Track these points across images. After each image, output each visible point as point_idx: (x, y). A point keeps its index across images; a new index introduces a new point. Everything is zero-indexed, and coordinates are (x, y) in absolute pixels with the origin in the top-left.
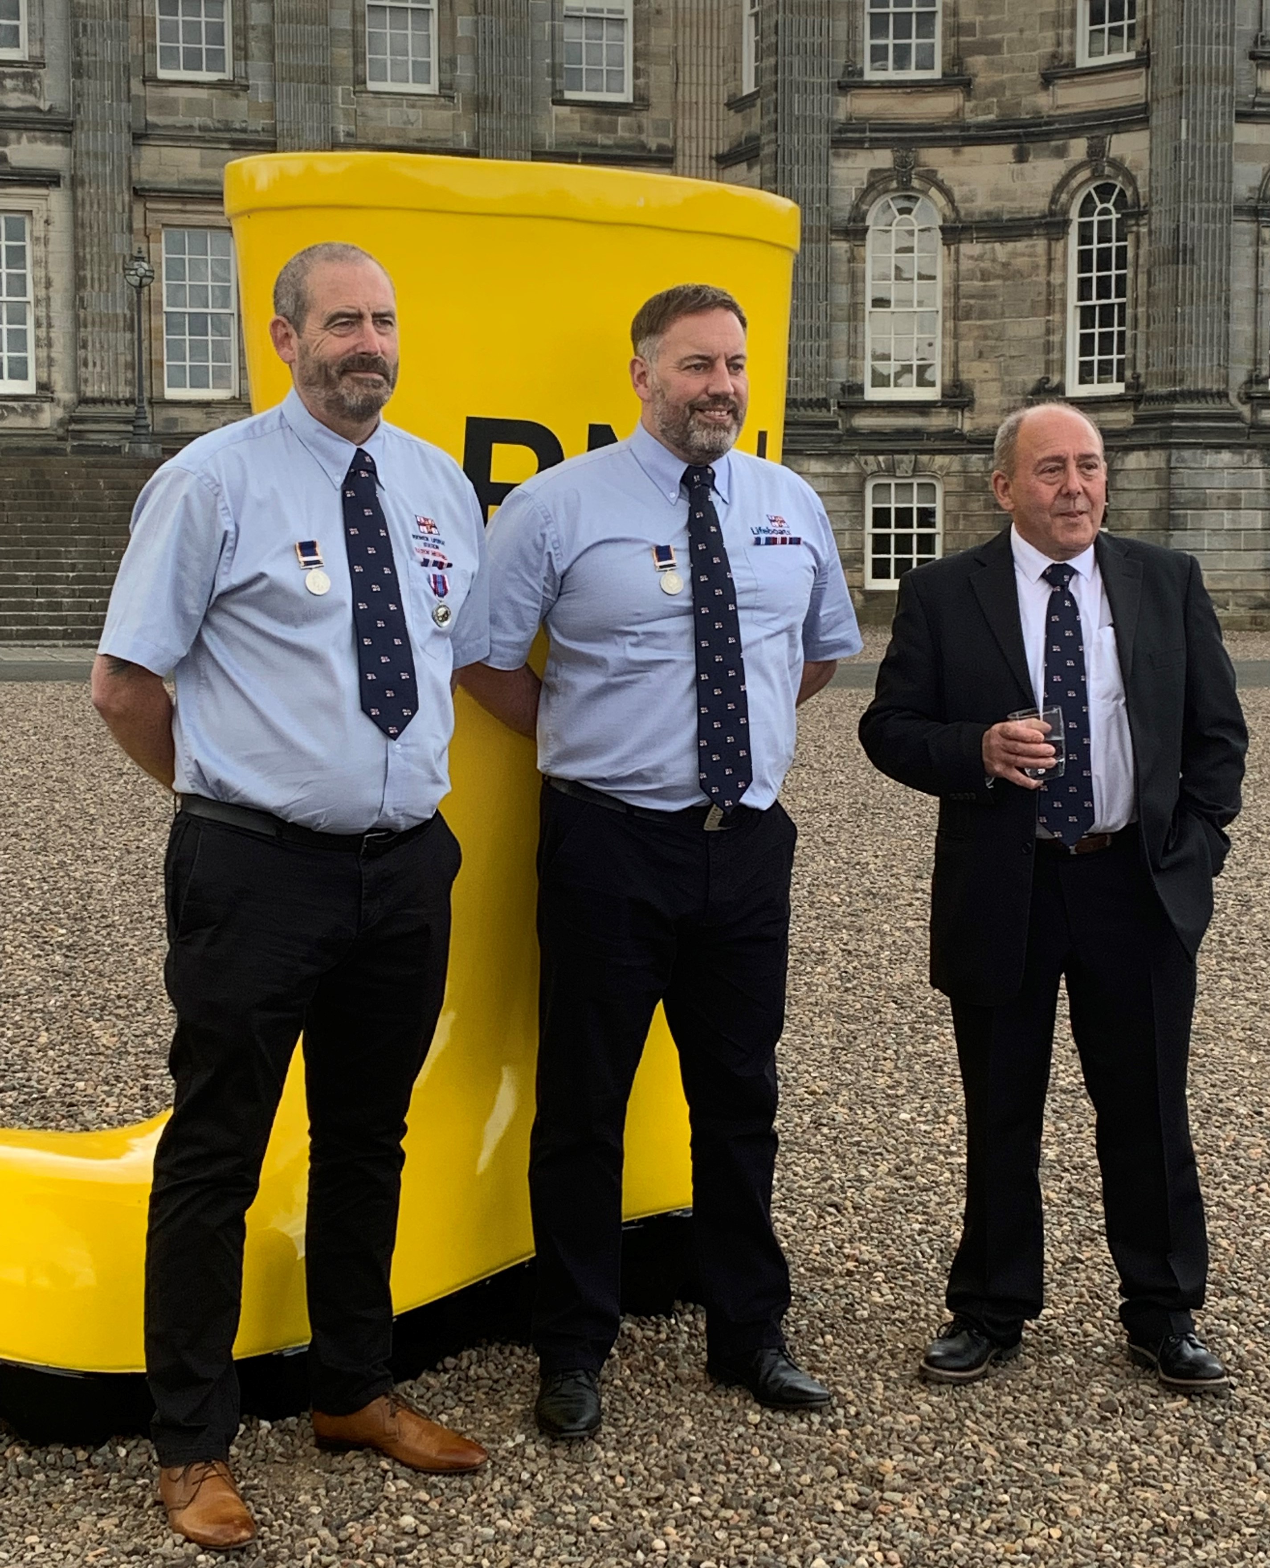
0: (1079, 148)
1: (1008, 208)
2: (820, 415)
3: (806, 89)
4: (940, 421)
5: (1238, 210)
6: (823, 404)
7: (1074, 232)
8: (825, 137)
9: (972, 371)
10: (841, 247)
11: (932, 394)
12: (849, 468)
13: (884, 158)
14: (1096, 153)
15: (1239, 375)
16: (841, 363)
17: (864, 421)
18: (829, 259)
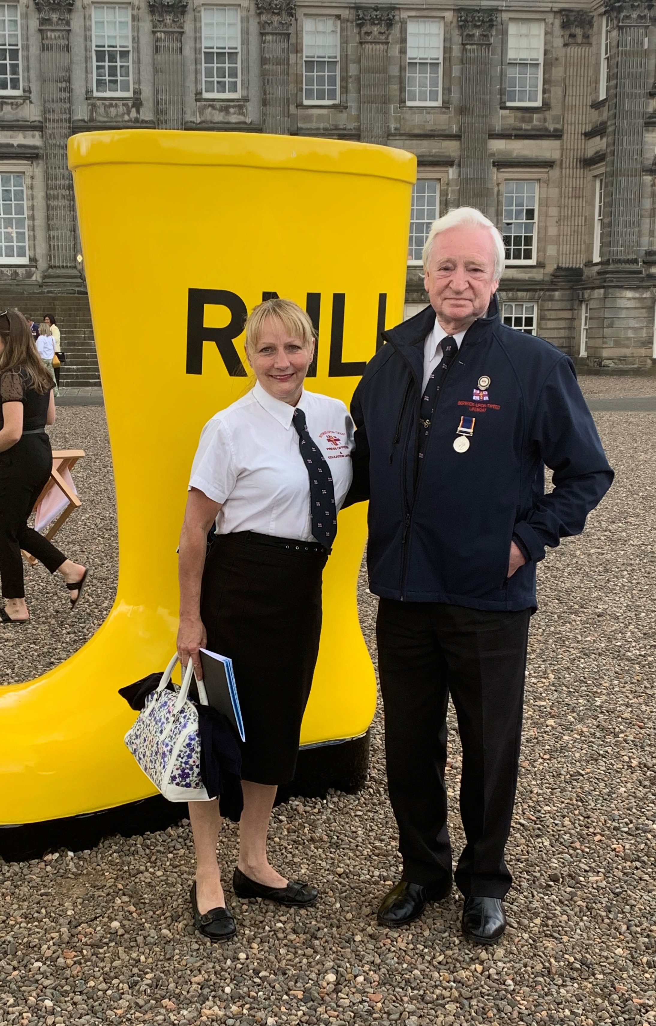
2: (633, 267)
3: (632, 96)
6: (635, 261)
8: (641, 121)
10: (647, 179)
16: (645, 240)
18: (641, 186)
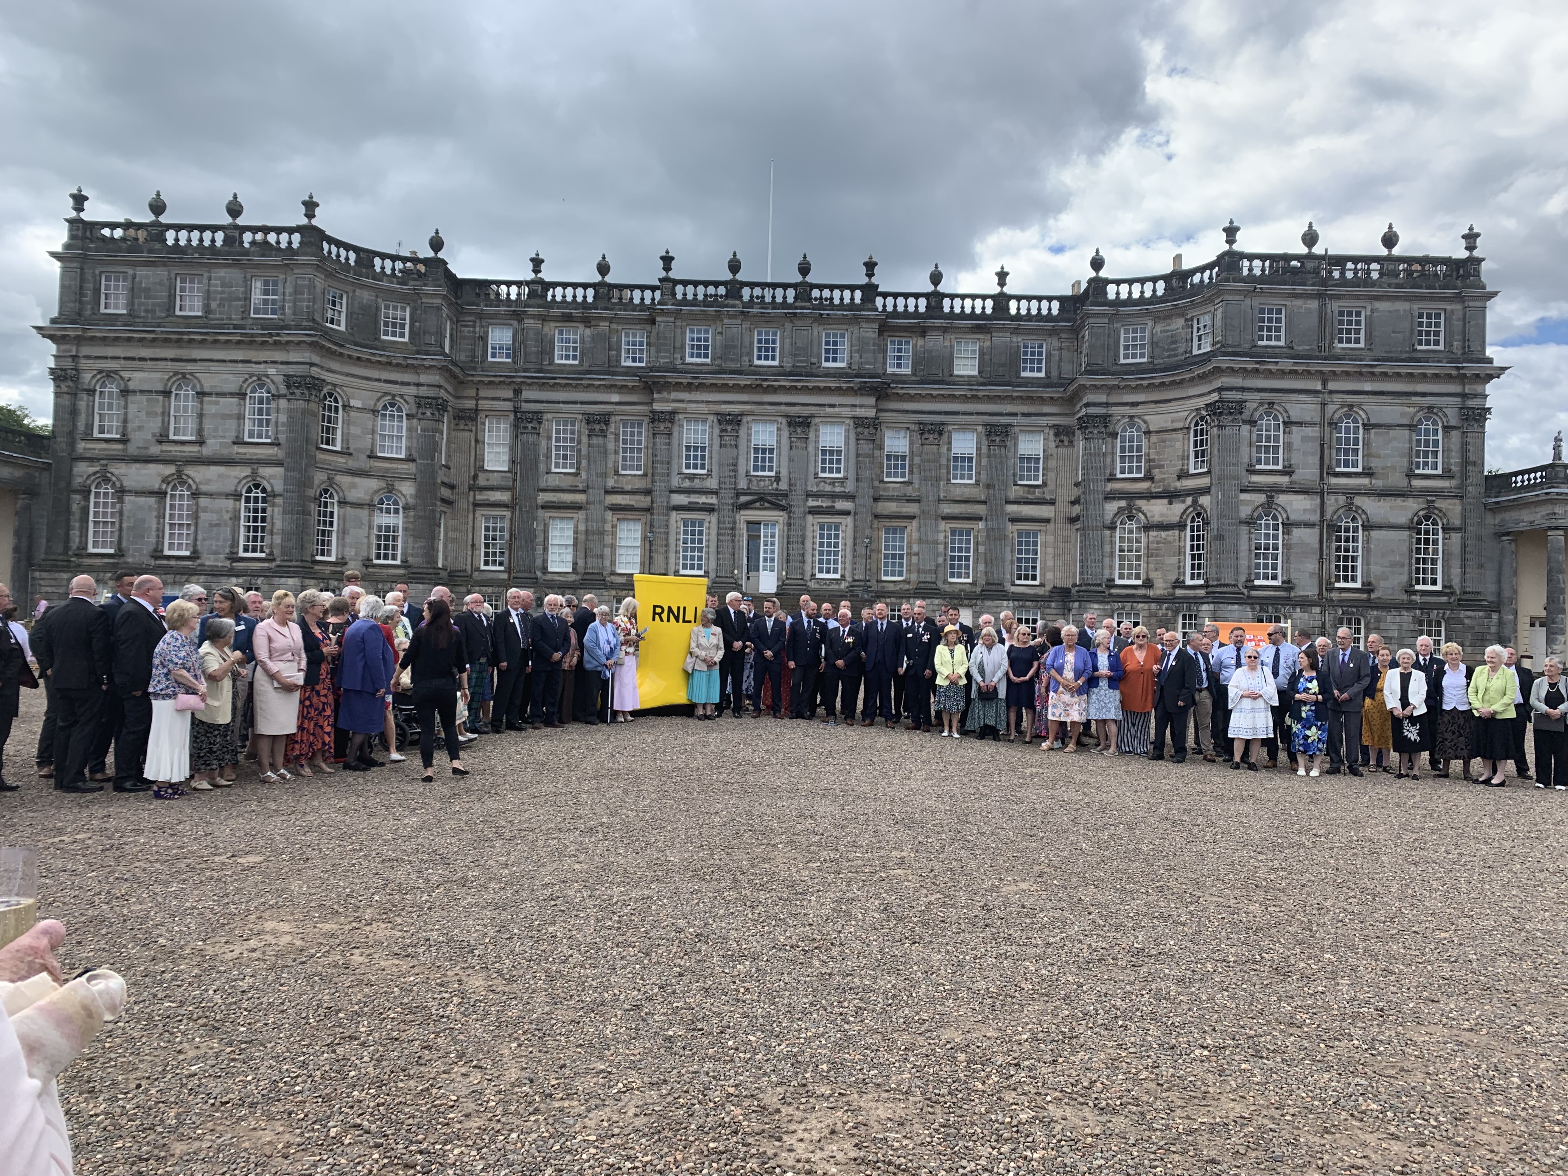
0: (1189, 500)
1: (1166, 520)
2: (1099, 589)
3: (1096, 481)
4: (1142, 592)
5: (1241, 522)
6: (1100, 585)
7: (1188, 528)
8: (1102, 497)
9: (1153, 575)
10: (1107, 532)
11: (1139, 582)
12: (1108, 607)
13: (1123, 503)
14: (1195, 502)
15: (1243, 578)
16: (1107, 572)
17: (1114, 591)
18: (1103, 537)
